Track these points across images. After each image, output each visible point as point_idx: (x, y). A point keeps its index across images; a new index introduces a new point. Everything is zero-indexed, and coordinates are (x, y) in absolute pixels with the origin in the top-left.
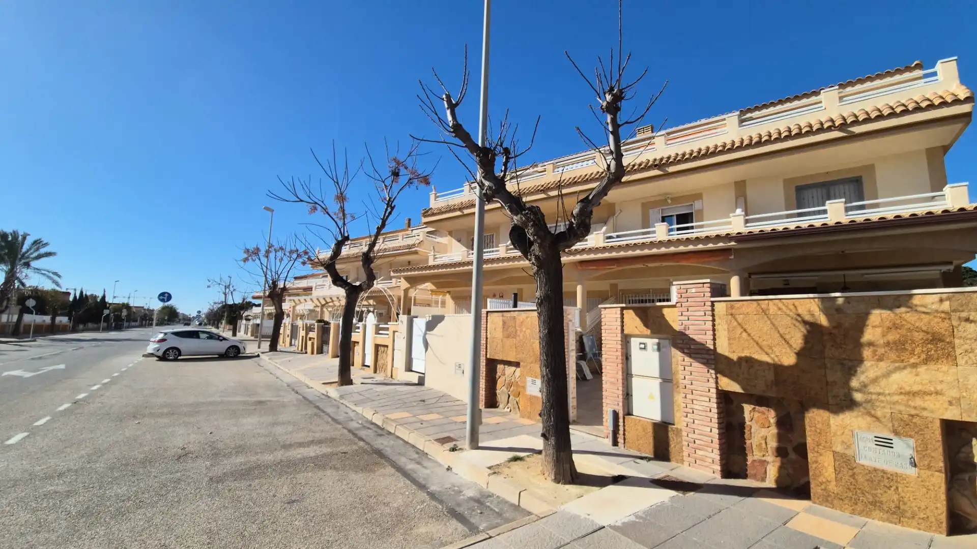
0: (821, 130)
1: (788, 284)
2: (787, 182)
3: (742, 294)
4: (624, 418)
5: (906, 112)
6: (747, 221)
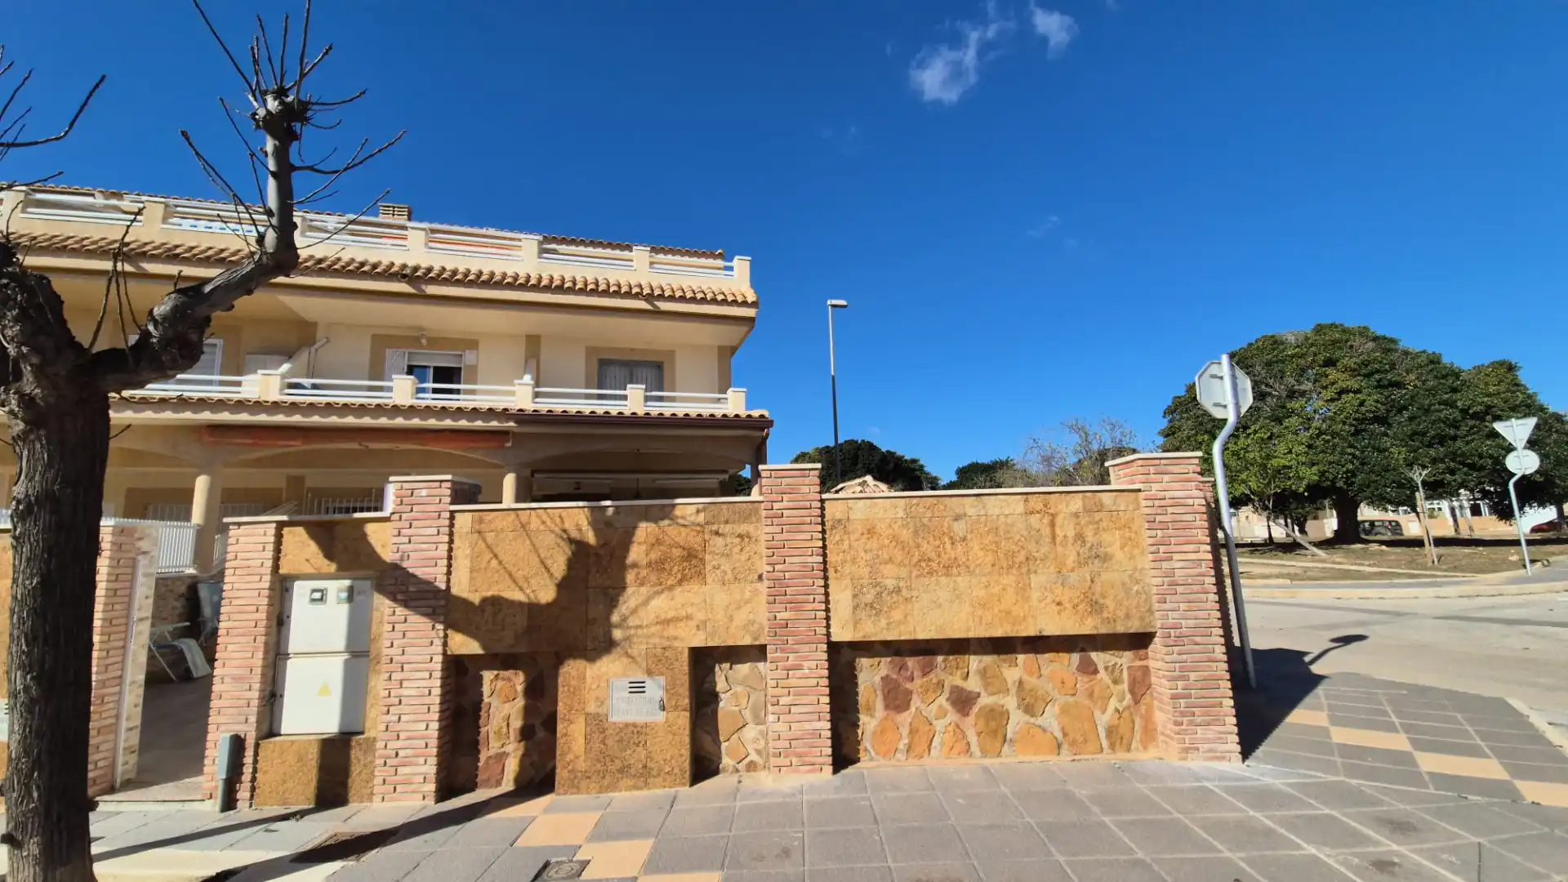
0: (628, 295)
2: (591, 351)
3: (518, 499)
4: (257, 746)
6: (537, 395)
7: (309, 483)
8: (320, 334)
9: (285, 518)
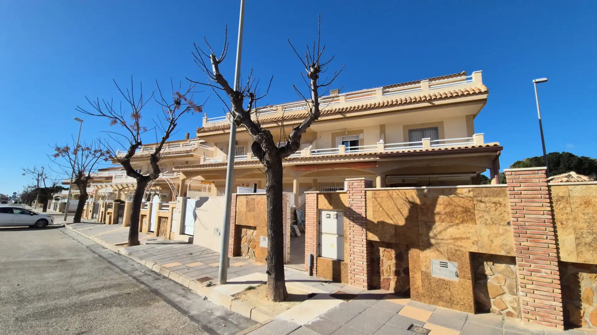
0: (420, 101)
1: (404, 182)
2: (405, 127)
3: (382, 186)
4: (317, 259)
5: (457, 96)
6: (385, 147)
7: (318, 181)
8: (318, 135)
9: (318, 192)
